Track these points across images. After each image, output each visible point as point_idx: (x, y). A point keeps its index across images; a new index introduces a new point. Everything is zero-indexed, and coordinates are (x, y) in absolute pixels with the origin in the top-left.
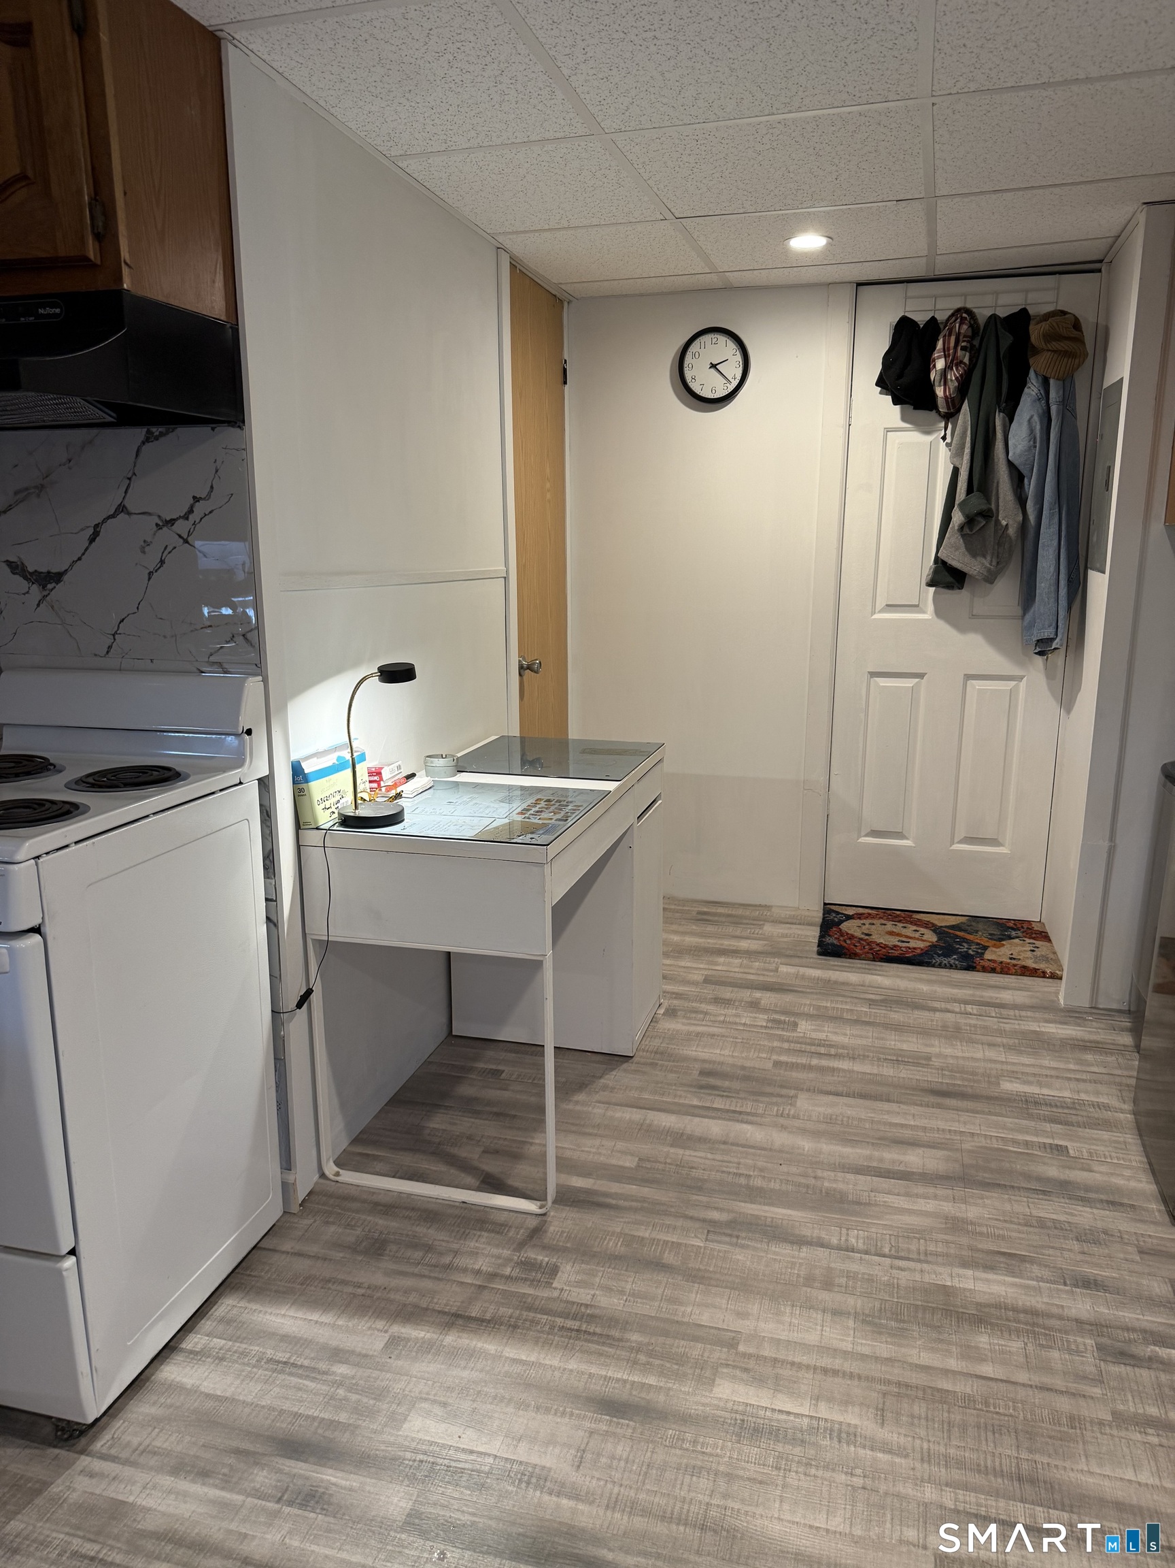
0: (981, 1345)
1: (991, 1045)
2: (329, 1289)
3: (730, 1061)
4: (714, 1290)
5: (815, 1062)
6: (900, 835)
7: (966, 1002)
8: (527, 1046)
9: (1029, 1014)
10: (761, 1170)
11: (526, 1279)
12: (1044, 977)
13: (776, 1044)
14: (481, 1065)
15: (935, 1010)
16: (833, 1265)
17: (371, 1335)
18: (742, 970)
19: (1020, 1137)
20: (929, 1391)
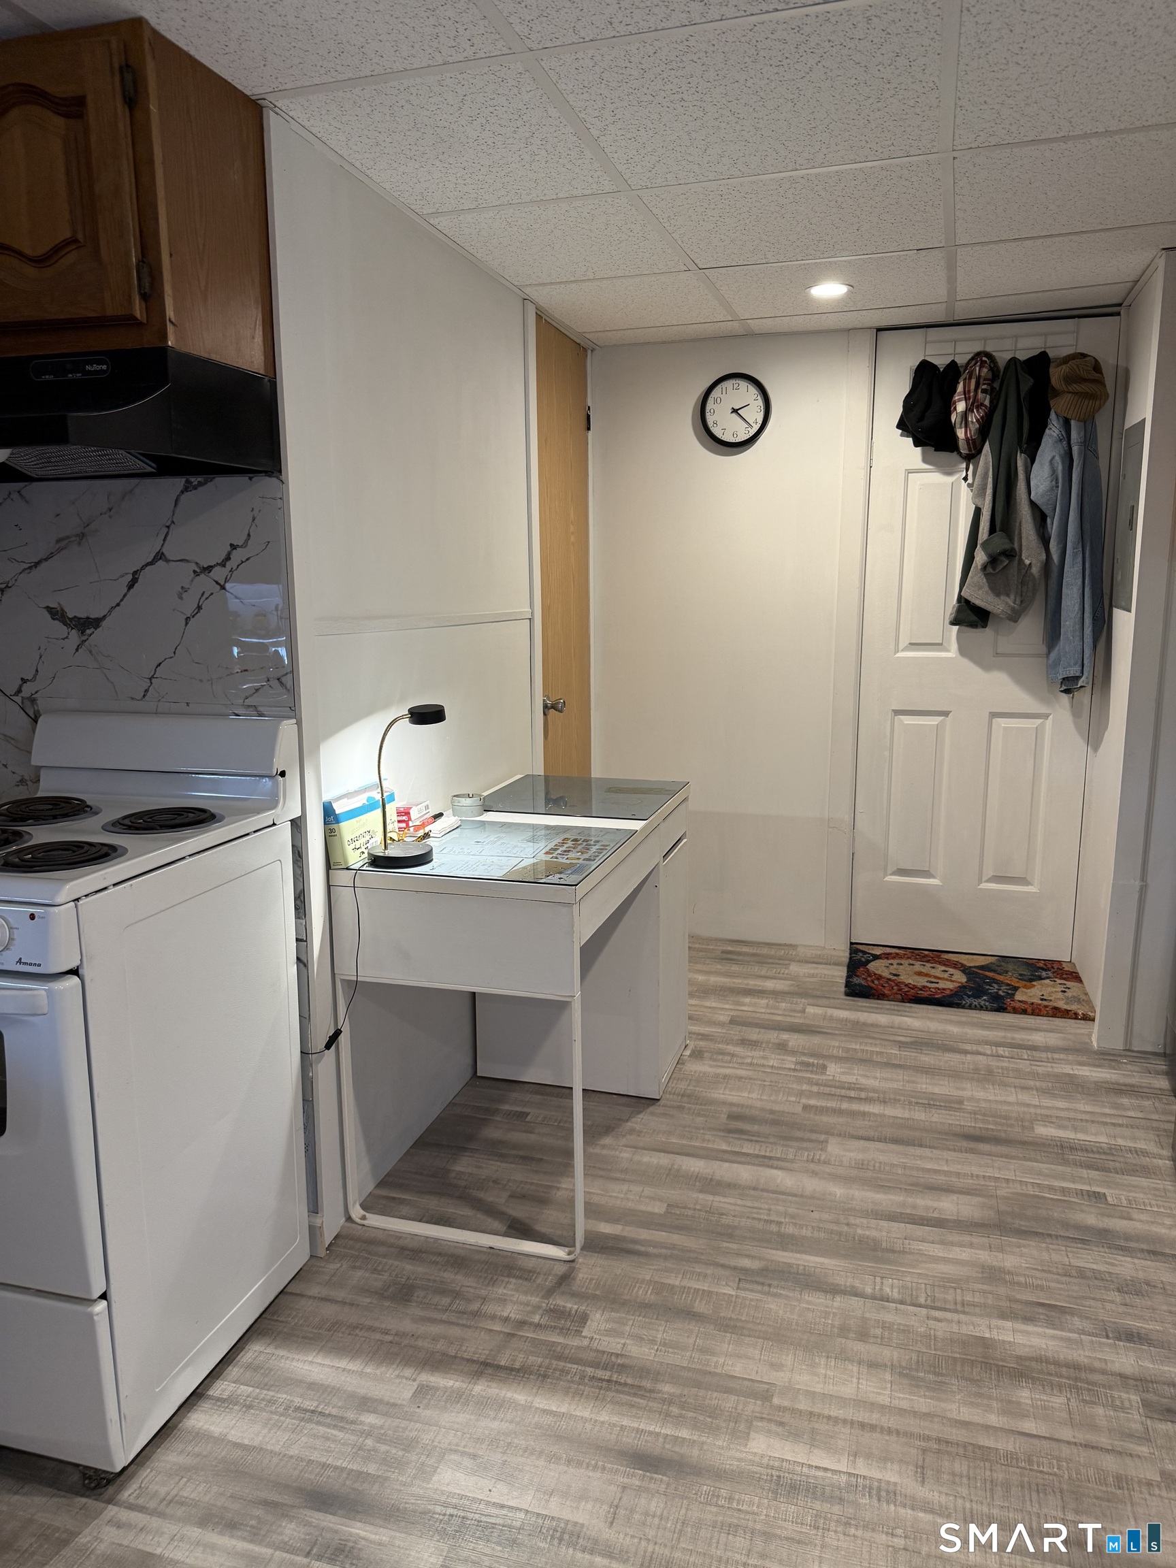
0: (1023, 1400)
1: (1024, 1088)
2: (356, 1335)
3: (759, 1104)
4: (747, 1340)
5: (845, 1106)
6: (927, 874)
7: (998, 1044)
8: (552, 1088)
9: (1062, 1056)
10: (792, 1217)
11: (555, 1327)
12: (1076, 1018)
13: (805, 1087)
14: (506, 1107)
15: (966, 1052)
16: (867, 1315)
17: (400, 1383)
18: (768, 1011)
19: (1057, 1183)
20: (970, 1448)
